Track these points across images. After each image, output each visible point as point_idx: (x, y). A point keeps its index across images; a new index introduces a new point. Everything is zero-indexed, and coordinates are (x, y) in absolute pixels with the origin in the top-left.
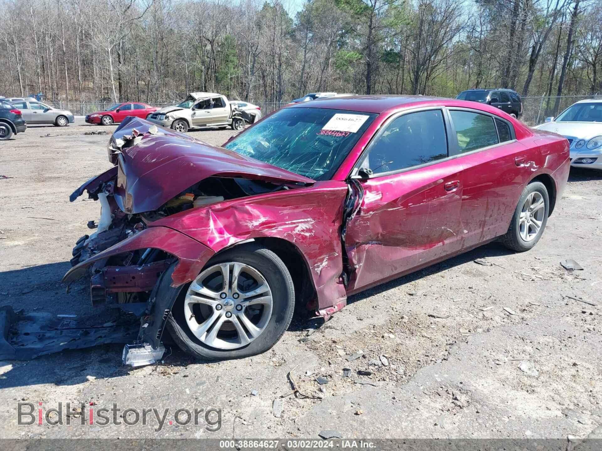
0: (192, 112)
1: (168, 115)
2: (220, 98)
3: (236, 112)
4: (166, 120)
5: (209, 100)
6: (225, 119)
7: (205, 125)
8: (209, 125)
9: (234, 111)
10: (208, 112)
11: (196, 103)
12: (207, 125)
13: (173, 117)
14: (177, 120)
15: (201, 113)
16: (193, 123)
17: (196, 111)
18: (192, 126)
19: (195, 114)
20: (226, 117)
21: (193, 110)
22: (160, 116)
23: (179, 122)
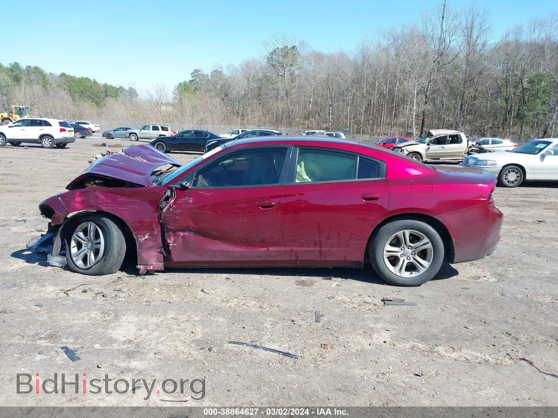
0: (427, 147)
1: (403, 148)
2: (457, 135)
3: (473, 148)
4: (401, 153)
5: (446, 137)
6: (461, 154)
7: (439, 159)
8: (442, 159)
9: (471, 147)
10: (443, 147)
11: (433, 138)
12: (441, 159)
13: (407, 151)
14: (410, 153)
15: (436, 149)
16: (427, 157)
17: (430, 146)
18: (425, 159)
19: (429, 148)
20: (462, 152)
21: (428, 145)
22: (397, 149)
23: (413, 155)
